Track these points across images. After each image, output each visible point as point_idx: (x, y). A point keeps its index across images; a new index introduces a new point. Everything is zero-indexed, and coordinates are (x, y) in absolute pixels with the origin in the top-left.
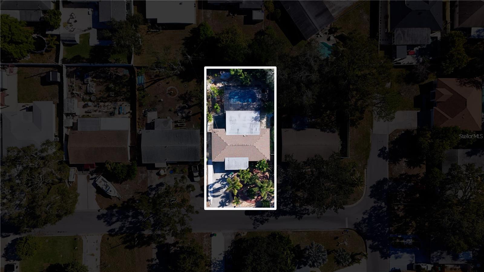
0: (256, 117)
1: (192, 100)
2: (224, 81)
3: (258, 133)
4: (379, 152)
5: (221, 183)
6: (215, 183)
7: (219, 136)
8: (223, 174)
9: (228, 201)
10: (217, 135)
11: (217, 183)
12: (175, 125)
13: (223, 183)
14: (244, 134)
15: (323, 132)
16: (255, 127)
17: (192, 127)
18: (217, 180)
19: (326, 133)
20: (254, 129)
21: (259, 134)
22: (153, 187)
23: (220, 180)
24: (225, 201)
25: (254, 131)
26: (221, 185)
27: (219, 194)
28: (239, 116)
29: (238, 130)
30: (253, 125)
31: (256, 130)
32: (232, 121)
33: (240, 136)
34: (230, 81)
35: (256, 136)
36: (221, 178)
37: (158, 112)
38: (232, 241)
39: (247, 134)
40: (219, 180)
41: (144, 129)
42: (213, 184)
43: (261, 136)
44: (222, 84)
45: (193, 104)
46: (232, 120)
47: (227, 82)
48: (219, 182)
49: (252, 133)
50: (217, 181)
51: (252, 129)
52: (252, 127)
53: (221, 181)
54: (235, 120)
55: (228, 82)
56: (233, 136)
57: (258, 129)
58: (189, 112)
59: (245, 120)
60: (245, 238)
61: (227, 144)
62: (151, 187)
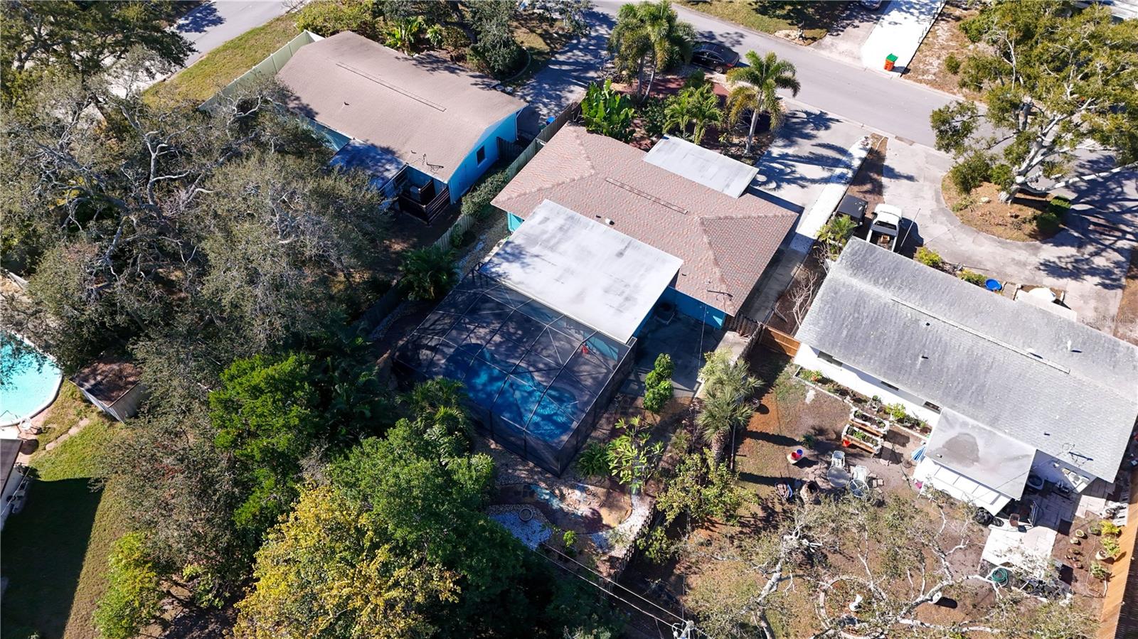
0: (508, 260)
1: (761, 514)
2: (545, 507)
3: (546, 208)
4: (206, 29)
5: (793, 172)
6: (813, 181)
7: (717, 270)
8: (770, 189)
9: (795, 120)
10: (722, 280)
11: (808, 177)
12: (904, 445)
13: (783, 167)
14: (604, 227)
15: (311, 106)
16: (544, 232)
17: (816, 395)
18: (803, 187)
19: (305, 101)
20: (551, 226)
21: (546, 201)
22: (1097, 280)
23: (789, 182)
24: (804, 123)
25: (560, 221)
26: (793, 166)
27: (819, 148)
28: (579, 297)
29: (621, 254)
30: (548, 240)
31: (546, 219)
32: (625, 295)
33: (626, 231)
34: (520, 488)
35: (561, 201)
36: (784, 185)
37: (980, 554)
38: (838, 35)
39: (593, 222)
40: (794, 183)
41: (1087, 513)
42: (826, 181)
43: (541, 194)
44: (562, 497)
45: (765, 491)
46: (621, 299)
47: (533, 493)
48: (798, 176)
49: (572, 218)
50: (806, 184)
51: (561, 228)
52: (553, 236)
53: (788, 177)
54: (606, 291)
55: (530, 490)
56: (652, 243)
57: (539, 217)
58: (803, 463)
59: (568, 271)
60: (792, 24)
61: (702, 223)
62: (1108, 282)
